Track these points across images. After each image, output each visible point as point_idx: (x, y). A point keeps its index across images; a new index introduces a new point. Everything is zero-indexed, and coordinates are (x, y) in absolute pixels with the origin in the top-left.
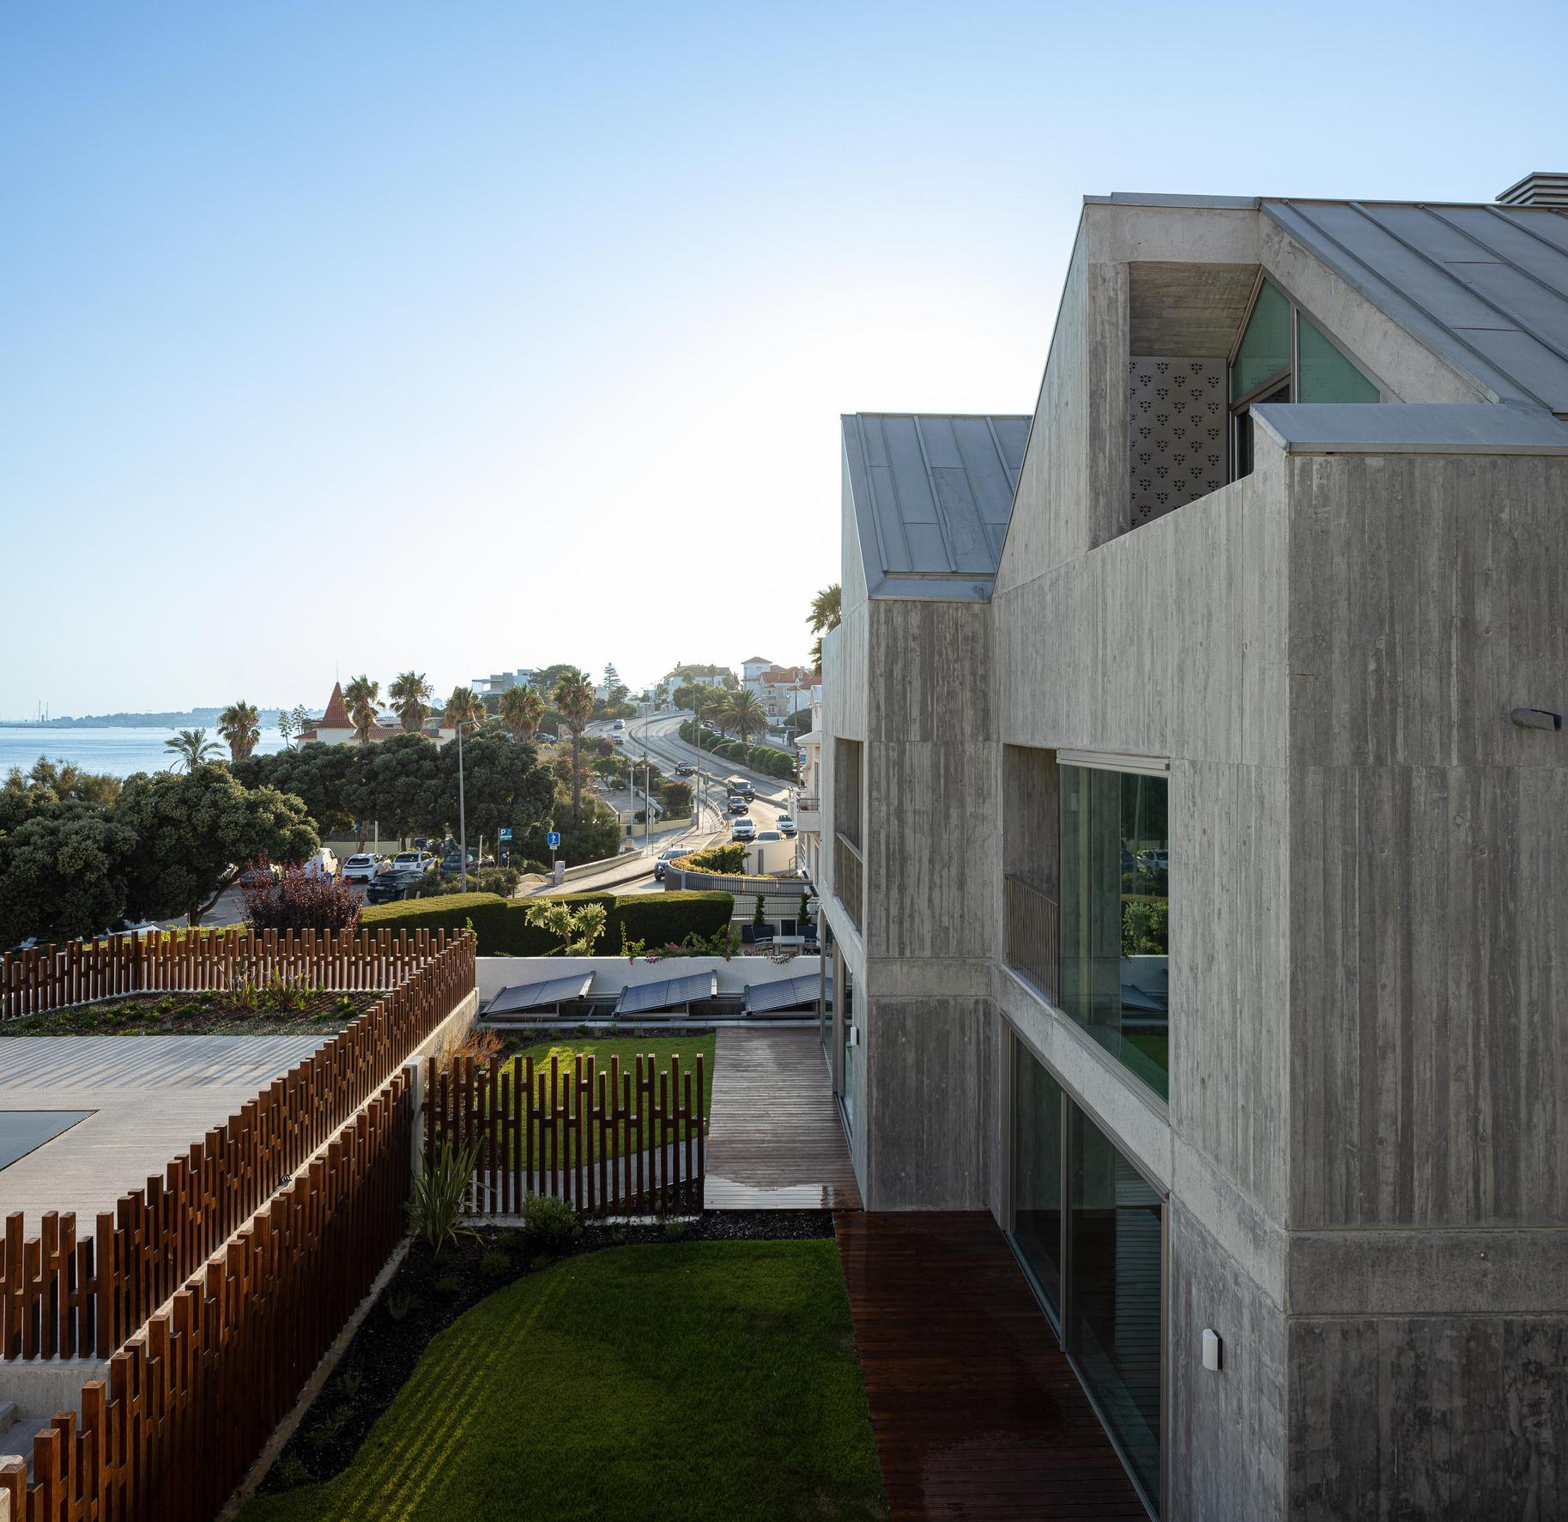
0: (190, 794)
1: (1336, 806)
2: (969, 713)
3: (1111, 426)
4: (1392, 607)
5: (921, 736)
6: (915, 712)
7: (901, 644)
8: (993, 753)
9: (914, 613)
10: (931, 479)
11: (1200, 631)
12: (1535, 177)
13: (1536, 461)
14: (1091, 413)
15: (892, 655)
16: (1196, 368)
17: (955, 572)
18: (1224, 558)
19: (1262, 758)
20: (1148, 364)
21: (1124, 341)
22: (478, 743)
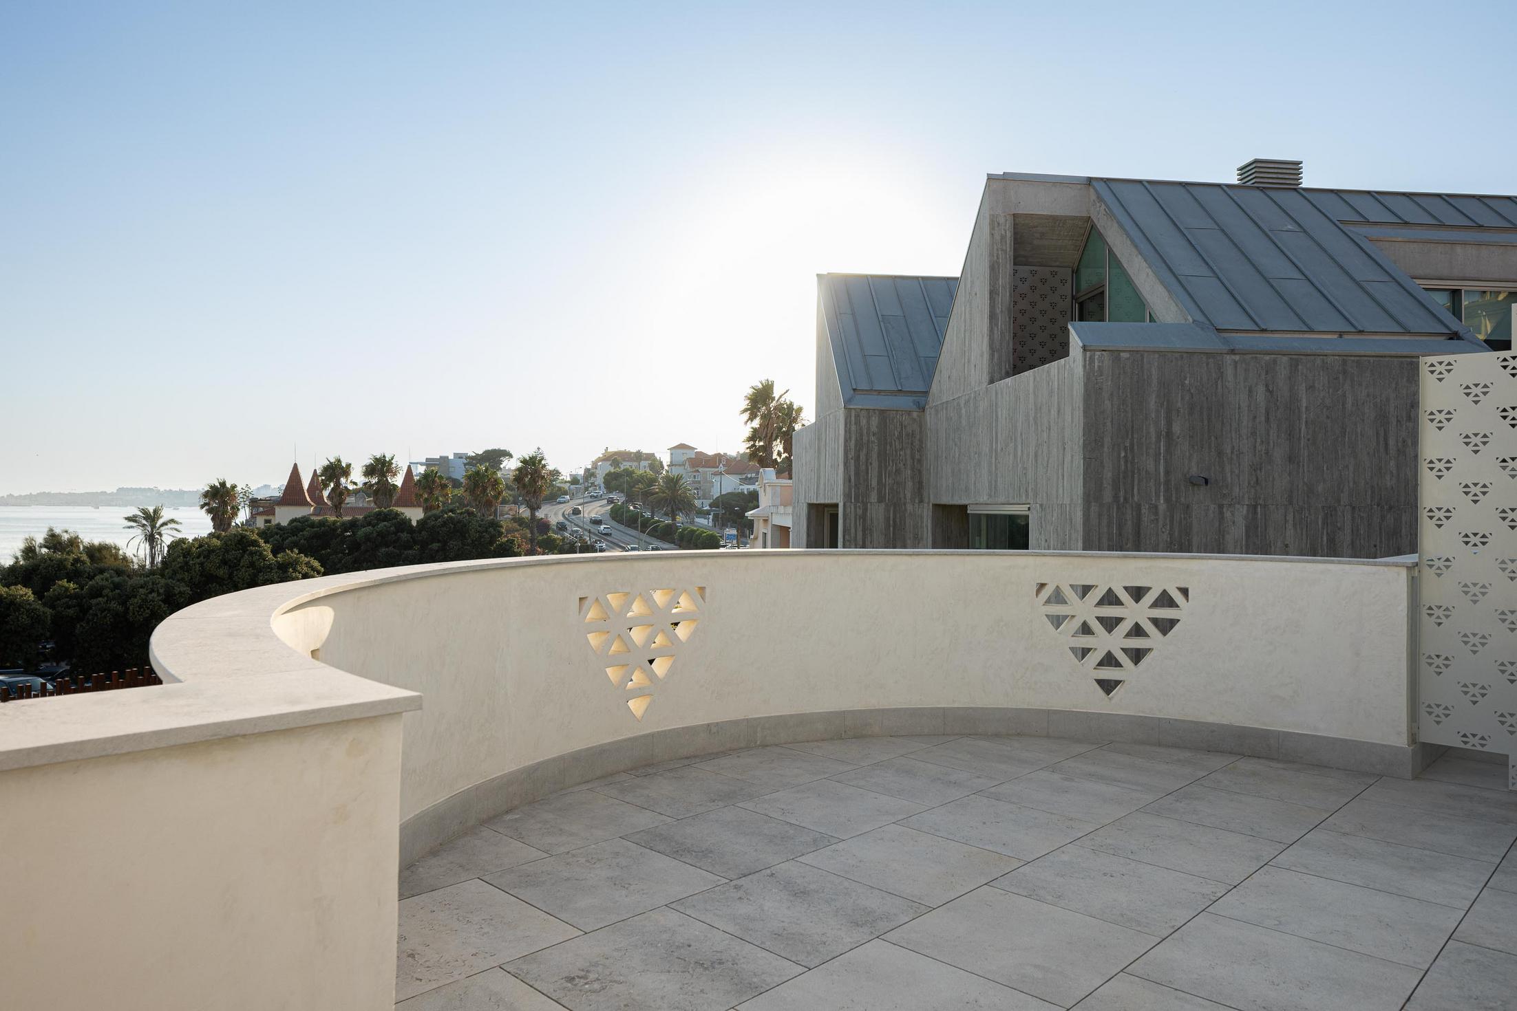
0: (229, 556)
1: (1105, 522)
2: (910, 484)
3: (1002, 311)
4: (1133, 427)
5: (878, 499)
6: (874, 483)
7: (865, 438)
8: (925, 510)
9: (873, 418)
10: (882, 324)
11: (1045, 435)
12: (1256, 161)
13: (1202, 356)
14: (990, 303)
15: (859, 446)
16: (1054, 274)
17: (901, 390)
18: (1056, 398)
19: (1072, 500)
20: (1024, 270)
21: (1010, 260)
22: (450, 518)
